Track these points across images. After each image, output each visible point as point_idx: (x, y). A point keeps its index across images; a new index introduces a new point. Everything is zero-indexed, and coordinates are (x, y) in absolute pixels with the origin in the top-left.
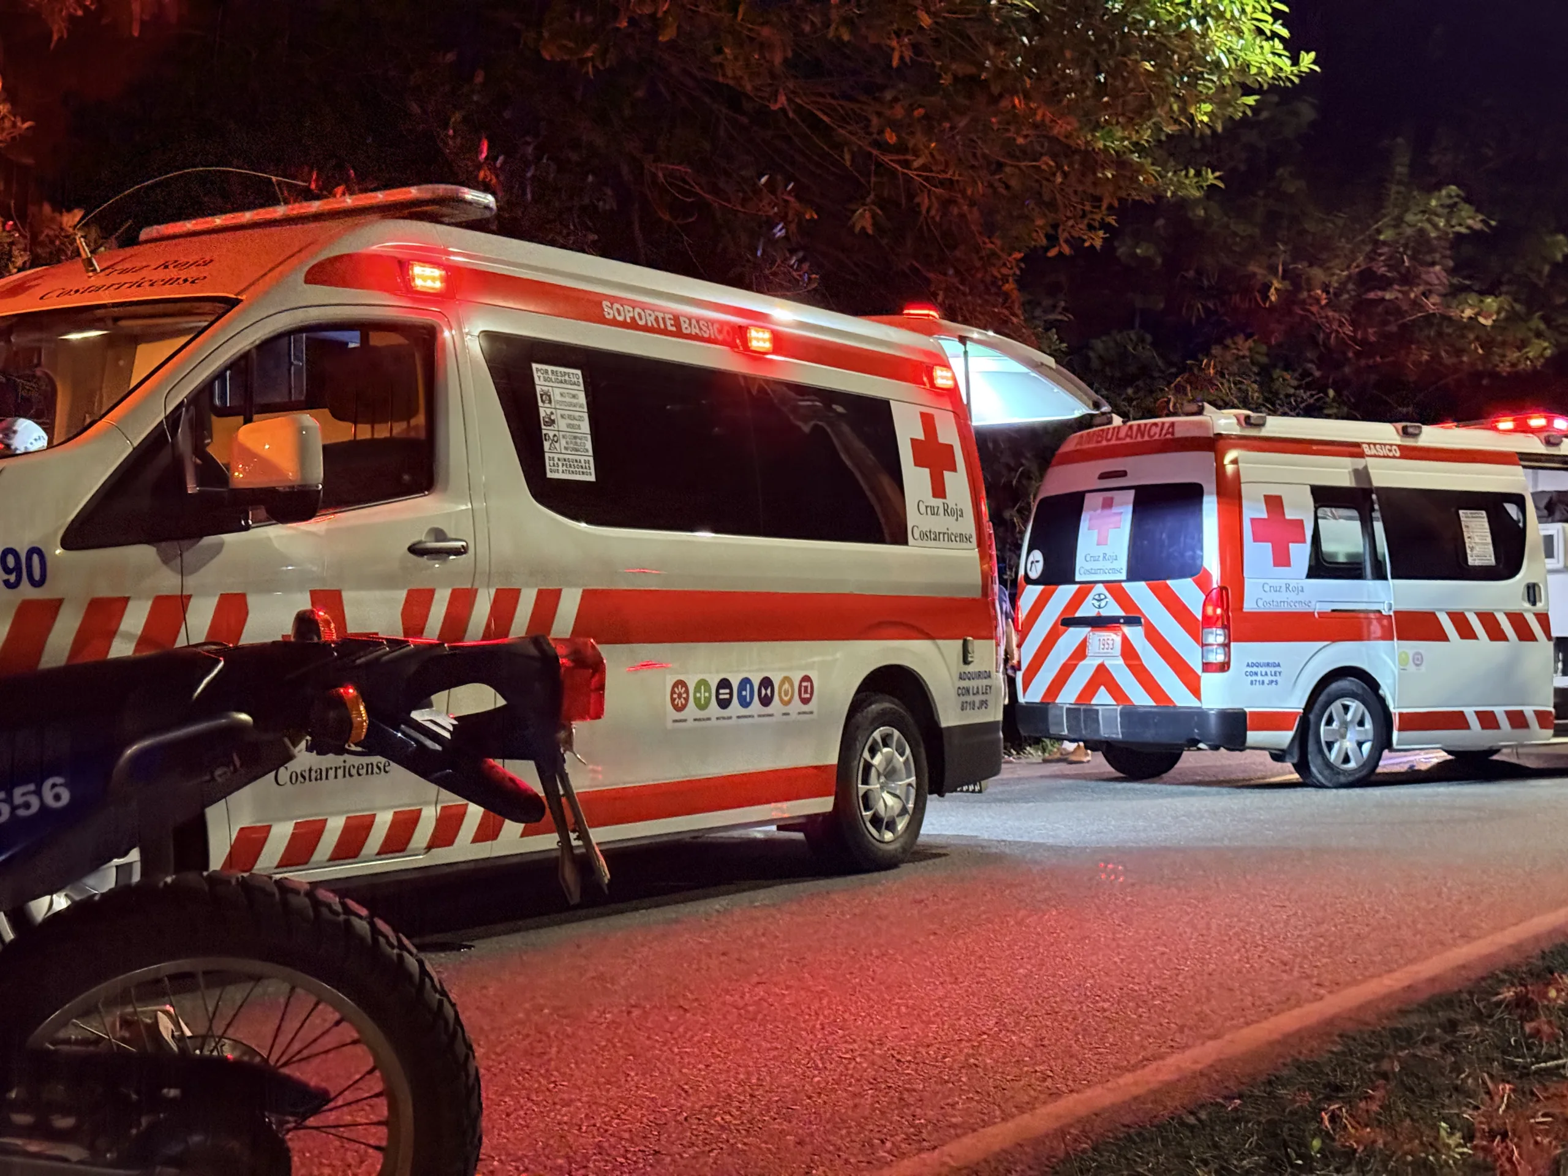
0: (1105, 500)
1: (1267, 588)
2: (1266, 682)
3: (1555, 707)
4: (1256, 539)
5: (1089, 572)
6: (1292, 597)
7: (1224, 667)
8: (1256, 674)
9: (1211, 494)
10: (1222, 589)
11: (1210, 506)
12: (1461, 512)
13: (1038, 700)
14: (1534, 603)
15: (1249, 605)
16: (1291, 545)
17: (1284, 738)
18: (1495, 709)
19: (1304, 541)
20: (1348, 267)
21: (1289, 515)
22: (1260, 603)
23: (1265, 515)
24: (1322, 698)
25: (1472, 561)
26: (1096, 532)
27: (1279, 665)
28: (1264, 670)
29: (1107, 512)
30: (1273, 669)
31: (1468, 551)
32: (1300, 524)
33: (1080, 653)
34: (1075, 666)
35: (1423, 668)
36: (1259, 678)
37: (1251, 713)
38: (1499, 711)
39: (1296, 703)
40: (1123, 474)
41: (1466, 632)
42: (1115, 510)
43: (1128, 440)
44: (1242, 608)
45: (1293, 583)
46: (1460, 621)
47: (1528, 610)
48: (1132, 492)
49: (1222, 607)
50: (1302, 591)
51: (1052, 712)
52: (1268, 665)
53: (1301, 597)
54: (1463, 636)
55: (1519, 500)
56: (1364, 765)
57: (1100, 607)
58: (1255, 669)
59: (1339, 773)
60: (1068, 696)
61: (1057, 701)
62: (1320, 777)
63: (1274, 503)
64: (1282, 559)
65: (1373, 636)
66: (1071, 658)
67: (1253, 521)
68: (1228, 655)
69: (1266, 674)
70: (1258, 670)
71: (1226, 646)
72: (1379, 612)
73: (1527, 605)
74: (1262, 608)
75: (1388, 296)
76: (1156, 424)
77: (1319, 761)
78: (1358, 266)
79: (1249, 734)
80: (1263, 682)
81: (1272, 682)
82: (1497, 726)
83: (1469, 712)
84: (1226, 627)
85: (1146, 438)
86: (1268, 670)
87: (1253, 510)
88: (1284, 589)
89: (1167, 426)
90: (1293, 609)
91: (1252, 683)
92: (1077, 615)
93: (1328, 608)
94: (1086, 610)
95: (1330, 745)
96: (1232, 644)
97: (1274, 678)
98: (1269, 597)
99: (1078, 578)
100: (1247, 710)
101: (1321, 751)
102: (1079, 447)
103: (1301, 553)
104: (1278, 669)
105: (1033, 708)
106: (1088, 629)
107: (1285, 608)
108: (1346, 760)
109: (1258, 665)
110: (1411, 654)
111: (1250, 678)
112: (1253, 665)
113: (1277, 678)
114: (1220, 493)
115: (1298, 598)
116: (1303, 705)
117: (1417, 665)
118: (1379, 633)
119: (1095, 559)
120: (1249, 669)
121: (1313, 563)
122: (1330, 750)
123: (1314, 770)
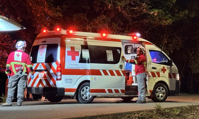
0: (42, 46)
1: (70, 64)
2: (69, 82)
3: (125, 89)
4: (68, 55)
5: (39, 61)
6: (75, 66)
7: (60, 79)
8: (67, 81)
9: (59, 46)
10: (60, 64)
11: (59, 48)
12: (107, 51)
13: (30, 86)
14: (121, 69)
15: (66, 67)
16: (76, 56)
17: (73, 93)
18: (112, 89)
19: (79, 56)
20: (126, 3)
21: (76, 50)
22: (68, 67)
23: (70, 50)
24: (81, 86)
25: (108, 60)
26: (40, 53)
27: (72, 79)
28: (69, 80)
29: (43, 49)
30: (71, 80)
31: (108, 58)
32: (78, 52)
33: (37, 77)
34: (36, 79)
35: (96, 80)
36: (68, 82)
37: (66, 89)
38: (113, 89)
39: (76, 87)
40: (45, 42)
41: (106, 74)
42: (44, 49)
43: (47, 35)
44: (64, 68)
45: (76, 64)
46: (105, 72)
47: (120, 70)
48: (47, 45)
49: (60, 68)
50: (78, 65)
51: (32, 89)
52: (70, 79)
53: (77, 66)
54: (105, 74)
55: (120, 49)
56: (90, 99)
57: (40, 68)
58: (67, 80)
59: (84, 101)
60: (35, 86)
61: (34, 86)
62: (81, 101)
63: (73, 48)
64: (74, 59)
65: (87, 74)
66: (36, 78)
67: (68, 51)
68: (61, 77)
69: (69, 81)
70: (68, 80)
71: (61, 75)
72: (88, 69)
73: (120, 69)
74: (69, 68)
75: (135, 9)
76: (52, 32)
77: (80, 98)
78: (127, 2)
79: (65, 92)
80: (69, 83)
81: (70, 83)
82: (112, 92)
83: (106, 89)
84: (61, 72)
85: (50, 35)
86: (70, 80)
87: (68, 49)
88: (74, 65)
89: (53, 32)
90: (76, 69)
91: (66, 83)
92: (37, 69)
93: (83, 69)
94: (38, 68)
95: (83, 95)
96: (62, 75)
97: (71, 82)
98: (70, 66)
99: (37, 62)
100: (65, 88)
101: (81, 96)
102: (40, 36)
103: (78, 58)
104: (72, 80)
105: (30, 88)
106: (39, 72)
107: (74, 68)
108: (86, 98)
109: (67, 79)
110: (94, 78)
111: (66, 82)
112: (66, 79)
113: (72, 82)
114: (61, 46)
115: (77, 67)
116: (77, 87)
117: (95, 80)
118: (88, 74)
119: (40, 58)
120: (66, 80)
121: (80, 60)
122: (83, 96)
123: (79, 100)
